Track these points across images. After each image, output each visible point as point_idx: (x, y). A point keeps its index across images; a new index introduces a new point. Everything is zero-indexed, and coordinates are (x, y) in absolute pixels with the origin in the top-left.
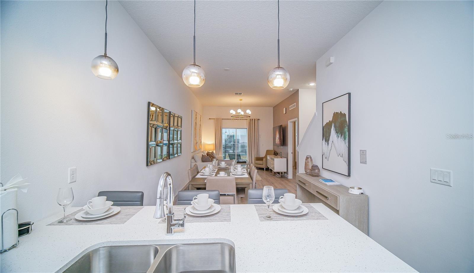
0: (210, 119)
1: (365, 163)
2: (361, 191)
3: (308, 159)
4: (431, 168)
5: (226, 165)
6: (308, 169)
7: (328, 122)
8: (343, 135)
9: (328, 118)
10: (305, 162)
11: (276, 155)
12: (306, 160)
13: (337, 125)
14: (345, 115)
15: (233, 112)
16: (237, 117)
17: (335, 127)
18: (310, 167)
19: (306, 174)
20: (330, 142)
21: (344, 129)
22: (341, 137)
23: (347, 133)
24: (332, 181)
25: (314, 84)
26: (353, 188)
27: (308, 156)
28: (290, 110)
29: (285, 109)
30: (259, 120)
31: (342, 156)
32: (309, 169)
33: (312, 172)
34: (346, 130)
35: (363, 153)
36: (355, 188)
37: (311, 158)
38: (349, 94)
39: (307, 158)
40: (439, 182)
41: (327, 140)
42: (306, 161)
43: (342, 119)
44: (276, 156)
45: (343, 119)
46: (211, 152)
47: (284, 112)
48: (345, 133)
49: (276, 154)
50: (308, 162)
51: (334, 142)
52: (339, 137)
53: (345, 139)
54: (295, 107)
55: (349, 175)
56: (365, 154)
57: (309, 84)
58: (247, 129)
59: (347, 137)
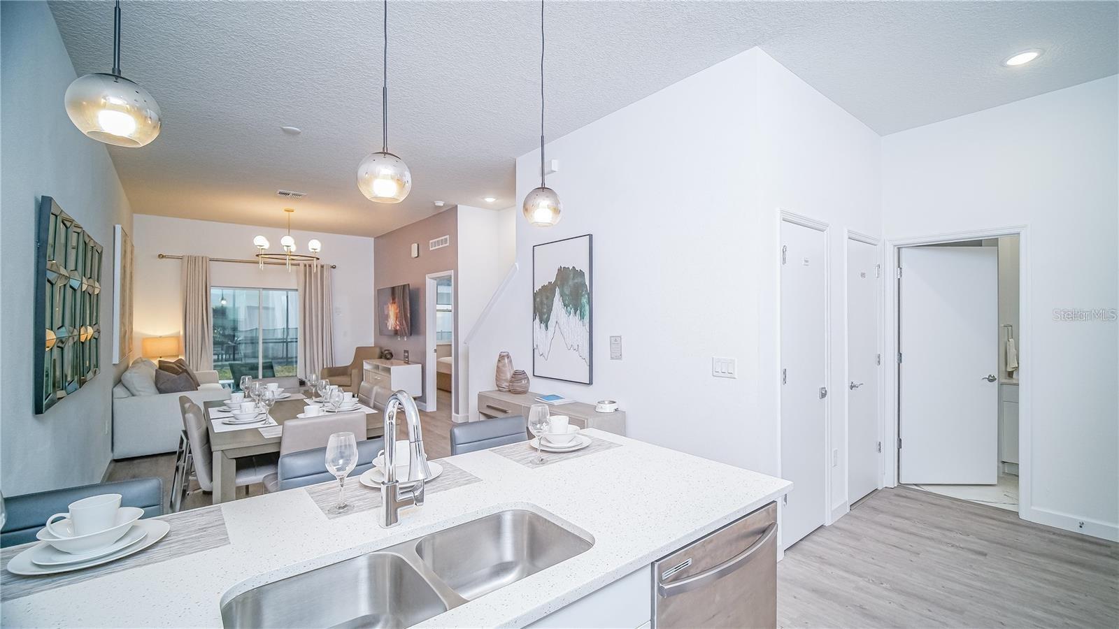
0: (161, 256)
1: (620, 357)
2: (614, 406)
3: (504, 359)
4: (714, 357)
5: (283, 392)
6: (504, 380)
7: (546, 284)
8: (579, 311)
9: (547, 276)
10: (497, 366)
11: (388, 359)
12: (499, 361)
13: (567, 291)
14: (581, 274)
15: (261, 242)
16: (277, 259)
17: (562, 295)
18: (509, 376)
19: (500, 390)
20: (551, 323)
21: (581, 299)
22: (575, 313)
23: (587, 308)
24: (558, 397)
25: (494, 200)
26: (603, 402)
27: (505, 354)
28: (431, 249)
29: (415, 246)
30: (334, 267)
31: (576, 348)
32: (506, 380)
33: (514, 384)
34: (584, 300)
35: (616, 341)
36: (606, 402)
37: (508, 357)
38: (591, 236)
39: (501, 358)
40: (723, 375)
41: (545, 321)
42: (500, 365)
43: (576, 281)
44: (388, 361)
45: (578, 280)
46: (173, 360)
47: (414, 254)
48: (582, 307)
49: (386, 355)
50: (504, 366)
51: (561, 323)
52: (570, 313)
53: (582, 317)
54: (448, 244)
55: (591, 383)
56: (619, 342)
57: (483, 198)
58: (297, 290)
59: (587, 313)
